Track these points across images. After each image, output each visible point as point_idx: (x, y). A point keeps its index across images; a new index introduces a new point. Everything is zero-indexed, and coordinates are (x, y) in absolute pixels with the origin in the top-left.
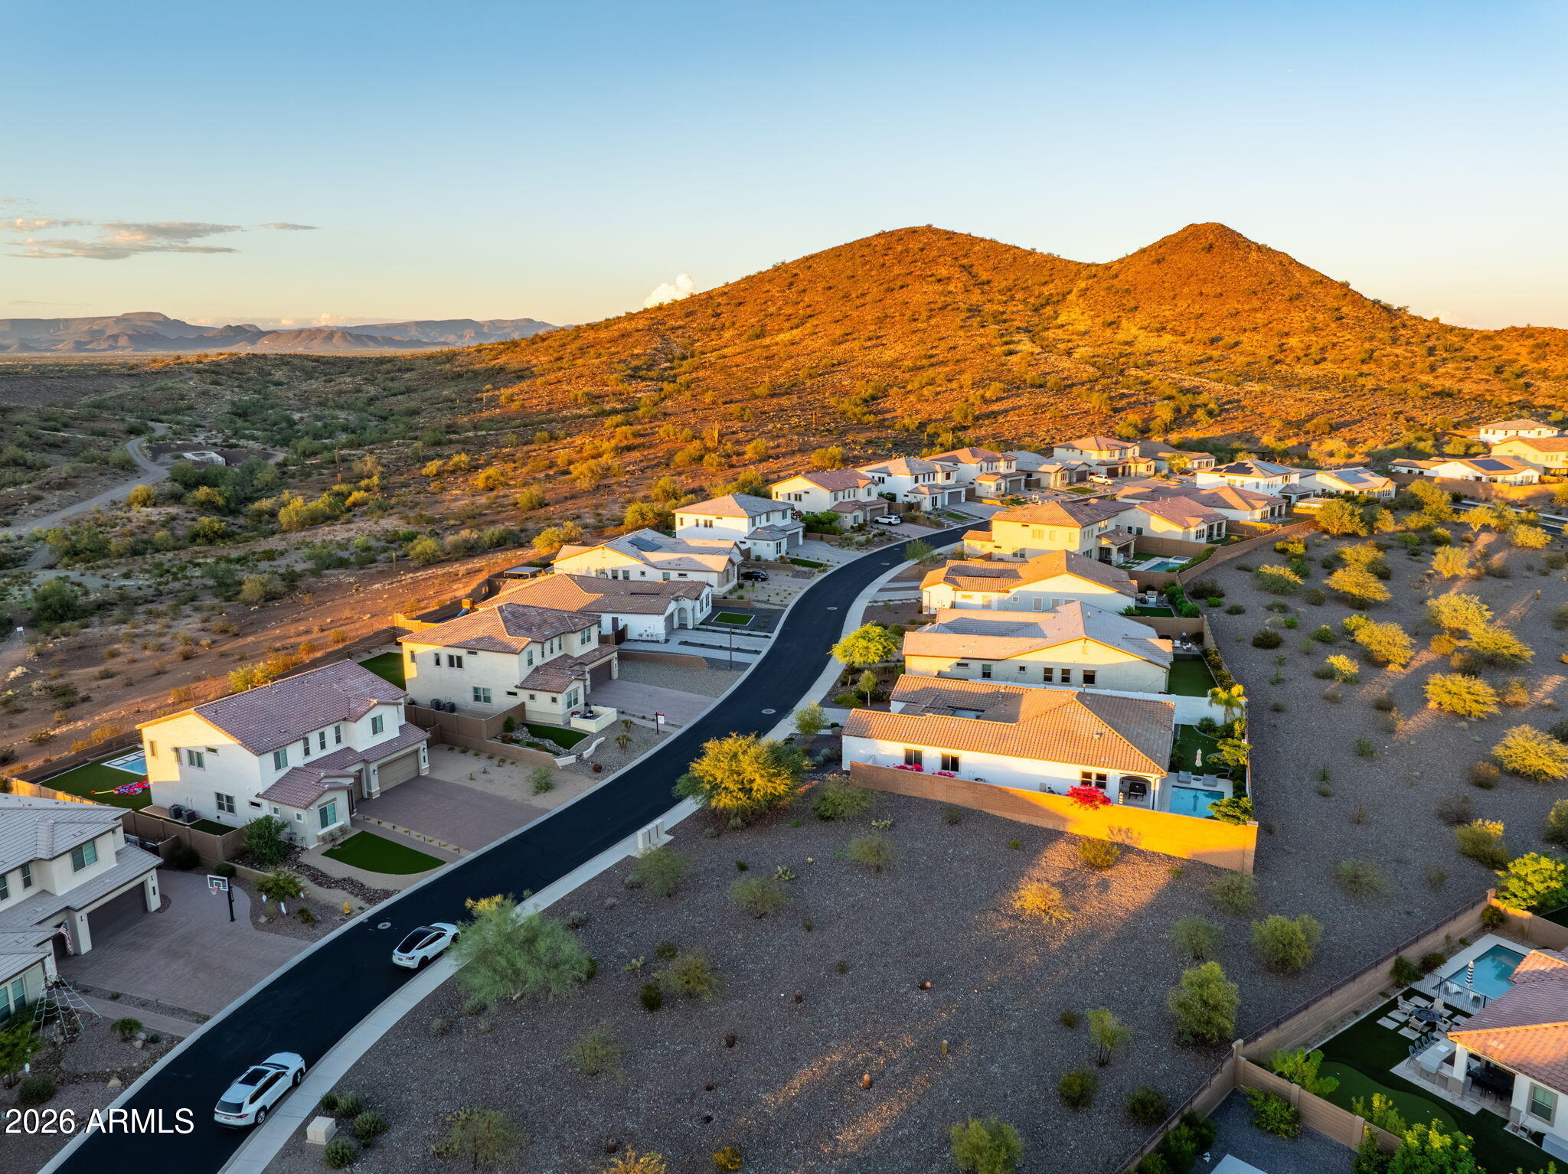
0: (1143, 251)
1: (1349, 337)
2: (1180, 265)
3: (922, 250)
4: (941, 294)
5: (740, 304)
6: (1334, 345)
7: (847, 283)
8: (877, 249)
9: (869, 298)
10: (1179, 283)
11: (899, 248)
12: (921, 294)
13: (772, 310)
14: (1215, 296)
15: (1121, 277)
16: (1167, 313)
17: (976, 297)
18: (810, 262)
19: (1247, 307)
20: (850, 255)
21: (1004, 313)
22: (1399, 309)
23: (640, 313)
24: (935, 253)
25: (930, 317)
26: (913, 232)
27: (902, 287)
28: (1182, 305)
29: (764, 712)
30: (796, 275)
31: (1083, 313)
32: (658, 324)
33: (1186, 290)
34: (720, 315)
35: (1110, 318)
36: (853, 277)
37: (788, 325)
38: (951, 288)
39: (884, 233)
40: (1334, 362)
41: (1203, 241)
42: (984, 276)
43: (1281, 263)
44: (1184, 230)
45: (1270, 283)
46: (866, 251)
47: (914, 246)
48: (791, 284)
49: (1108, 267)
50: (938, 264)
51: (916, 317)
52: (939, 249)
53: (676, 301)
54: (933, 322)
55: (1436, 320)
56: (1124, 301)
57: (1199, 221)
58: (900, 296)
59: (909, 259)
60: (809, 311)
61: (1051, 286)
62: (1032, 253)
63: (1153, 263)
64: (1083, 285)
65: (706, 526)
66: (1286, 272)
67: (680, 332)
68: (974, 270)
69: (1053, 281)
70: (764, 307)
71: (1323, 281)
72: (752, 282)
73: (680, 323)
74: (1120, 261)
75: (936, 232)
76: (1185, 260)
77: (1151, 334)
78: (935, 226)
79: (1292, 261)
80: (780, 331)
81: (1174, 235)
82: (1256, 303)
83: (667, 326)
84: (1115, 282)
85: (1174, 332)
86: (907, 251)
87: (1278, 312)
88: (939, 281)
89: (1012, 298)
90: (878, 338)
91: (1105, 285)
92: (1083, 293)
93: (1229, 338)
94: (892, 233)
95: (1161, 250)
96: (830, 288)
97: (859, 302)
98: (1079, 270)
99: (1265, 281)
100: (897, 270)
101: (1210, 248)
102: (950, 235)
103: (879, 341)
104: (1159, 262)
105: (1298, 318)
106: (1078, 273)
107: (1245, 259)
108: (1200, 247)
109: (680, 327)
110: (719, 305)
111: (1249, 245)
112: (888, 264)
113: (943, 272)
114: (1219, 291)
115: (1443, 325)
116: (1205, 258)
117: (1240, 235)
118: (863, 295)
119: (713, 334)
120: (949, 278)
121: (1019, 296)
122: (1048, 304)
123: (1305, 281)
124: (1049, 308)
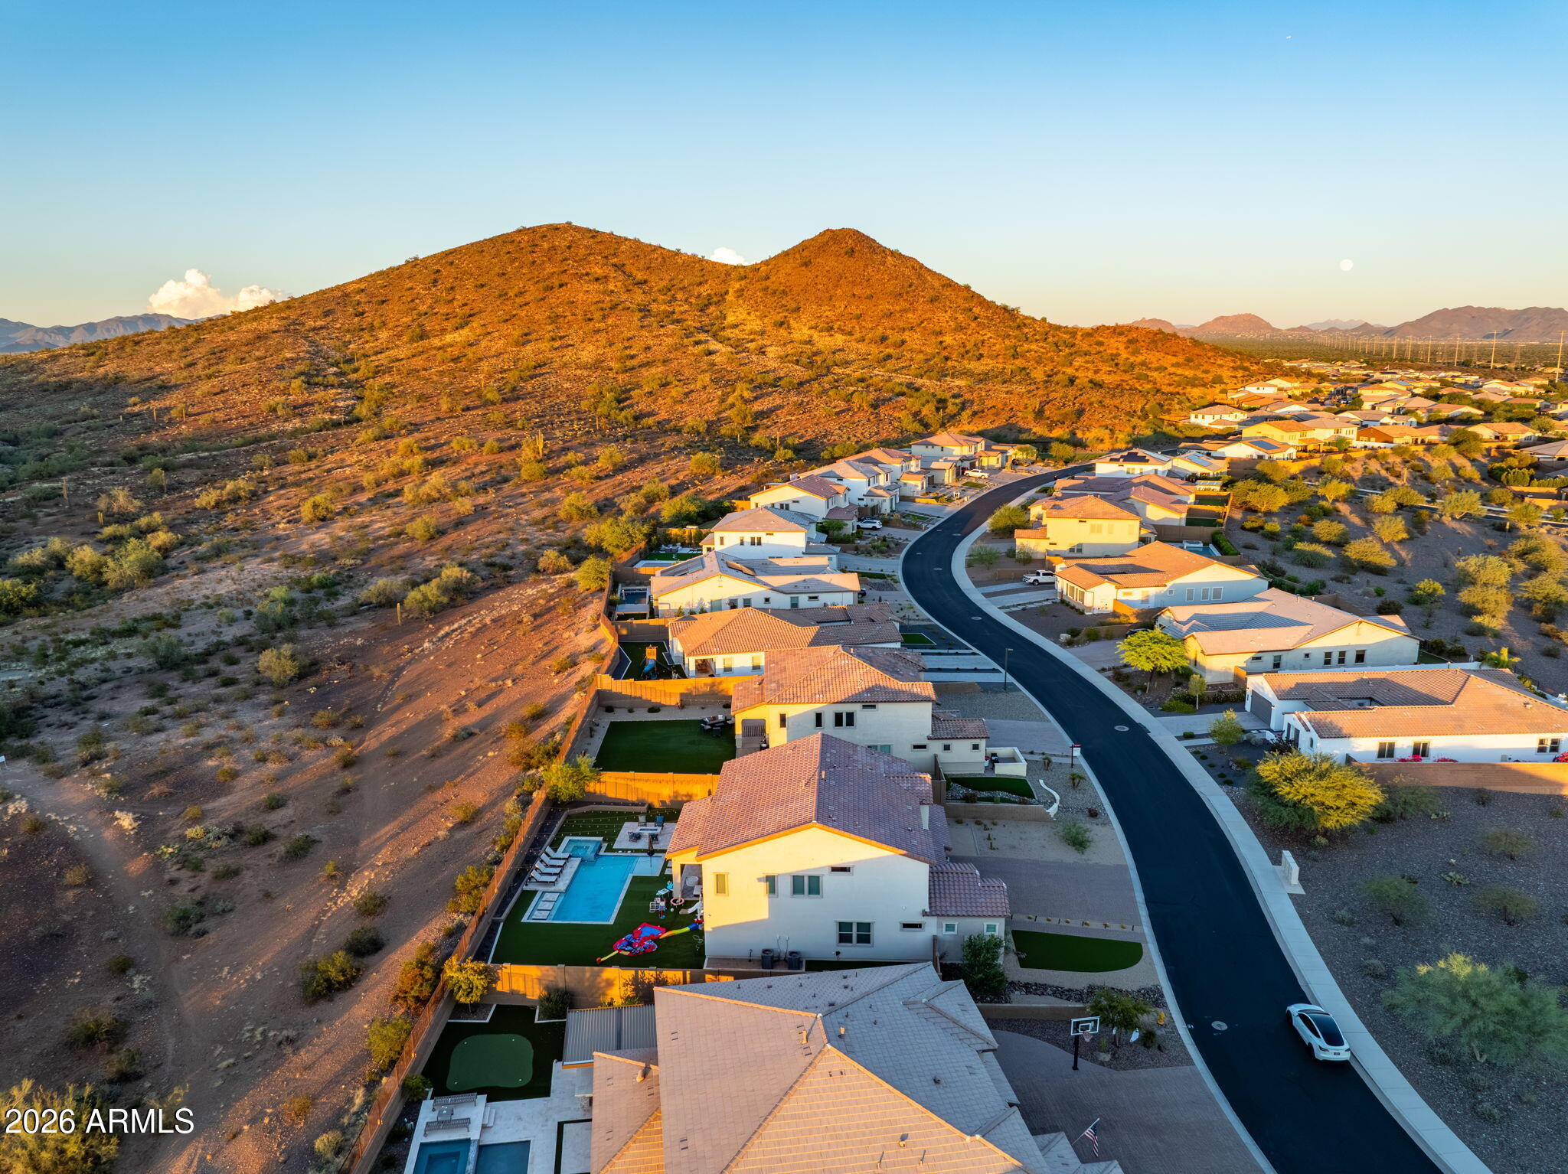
0: (786, 254)
1: (989, 335)
2: (827, 268)
3: (569, 247)
4: (604, 293)
5: (383, 302)
6: (983, 342)
7: (500, 281)
8: (522, 245)
9: (528, 297)
10: (831, 285)
11: (545, 245)
12: (585, 293)
13: (423, 308)
14: (867, 298)
15: (773, 278)
16: (828, 313)
17: (639, 297)
18: (450, 258)
19: (898, 308)
20: (493, 251)
21: (673, 313)
22: (1013, 310)
23: (249, 312)
24: (582, 252)
25: (604, 317)
26: (555, 228)
27: (561, 286)
28: (841, 306)
29: (1117, 728)
30: (438, 271)
31: (749, 314)
32: (294, 324)
33: (839, 292)
34: (362, 314)
35: (779, 317)
36: (504, 274)
37: (448, 325)
38: (611, 287)
39: (525, 229)
40: (991, 357)
41: (844, 245)
42: (640, 276)
43: (913, 267)
44: (822, 235)
45: (910, 286)
46: (511, 248)
47: (561, 243)
48: (436, 281)
49: (755, 269)
50: (589, 263)
51: (589, 316)
52: (586, 247)
53: (293, 299)
54: (610, 321)
55: (1044, 320)
56: (784, 302)
57: (835, 227)
58: (564, 294)
59: (559, 257)
60: (467, 310)
61: (707, 286)
62: (678, 253)
63: (801, 266)
64: (737, 286)
65: (753, 543)
66: (920, 276)
67: (324, 333)
68: (627, 269)
69: (707, 281)
70: (412, 305)
71: (949, 284)
72: (390, 277)
73: (319, 323)
74: (766, 263)
75: (578, 229)
76: (829, 263)
77: (823, 334)
78: (574, 223)
79: (922, 266)
80: (443, 331)
81: (813, 239)
82: (905, 305)
83: (307, 328)
84: (768, 283)
85: (842, 331)
86: (554, 248)
87: (926, 312)
88: (597, 279)
89: (674, 299)
90: (561, 338)
91: (759, 286)
92: (740, 293)
93: (894, 337)
94: (533, 230)
95: (805, 253)
96: (482, 286)
97: (519, 300)
98: (728, 272)
99: (906, 285)
100: (549, 268)
101: (851, 252)
102: (594, 234)
103: (563, 342)
104: (806, 264)
105: (943, 318)
106: (728, 274)
107: (884, 263)
108: (843, 251)
109: (322, 328)
110: (359, 303)
111: (884, 250)
112: (538, 262)
113: (599, 271)
114: (869, 292)
115: (1050, 325)
116: (850, 262)
117: (874, 241)
118: (521, 294)
119: (366, 335)
120: (606, 277)
121: (679, 296)
122: (710, 304)
123: (937, 284)
124: (712, 308)
